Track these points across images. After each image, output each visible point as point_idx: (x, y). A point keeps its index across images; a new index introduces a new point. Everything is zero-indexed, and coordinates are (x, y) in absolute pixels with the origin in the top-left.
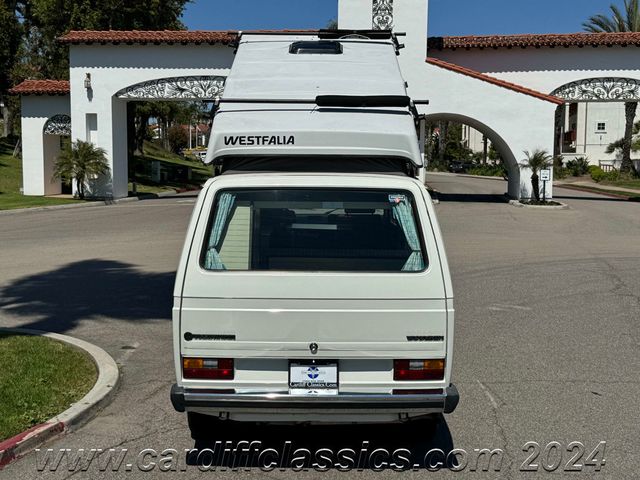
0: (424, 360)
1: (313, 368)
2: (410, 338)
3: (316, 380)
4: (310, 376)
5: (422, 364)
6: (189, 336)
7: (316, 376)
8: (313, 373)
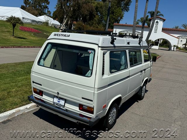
1: (59, 99)
2: (83, 98)
3: (59, 103)
4: (58, 101)
5: (87, 107)
6: (33, 82)
7: (59, 102)
8: (59, 101)
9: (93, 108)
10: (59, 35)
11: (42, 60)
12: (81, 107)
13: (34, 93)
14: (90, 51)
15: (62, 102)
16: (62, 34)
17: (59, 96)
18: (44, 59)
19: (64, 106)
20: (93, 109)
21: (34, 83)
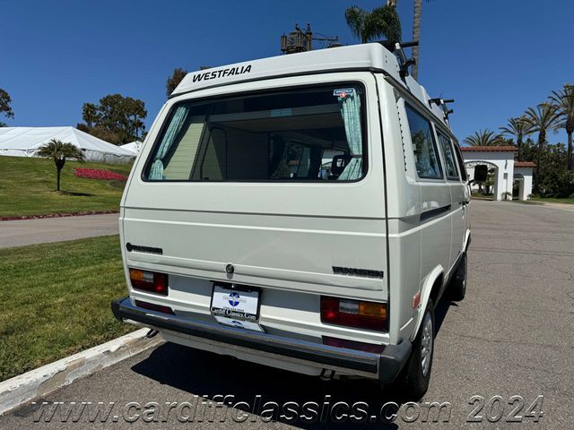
0: (359, 302)
1: (235, 294)
2: (337, 270)
3: (237, 308)
4: (231, 302)
5: (356, 307)
6: (130, 247)
7: (237, 303)
8: (234, 299)
9: (387, 306)
10: (210, 76)
11: (157, 165)
12: (331, 308)
13: (132, 291)
14: (341, 93)
15: (248, 304)
16: (220, 72)
17: (237, 279)
18: (166, 161)
19: (258, 316)
20: (383, 311)
21: (133, 252)
